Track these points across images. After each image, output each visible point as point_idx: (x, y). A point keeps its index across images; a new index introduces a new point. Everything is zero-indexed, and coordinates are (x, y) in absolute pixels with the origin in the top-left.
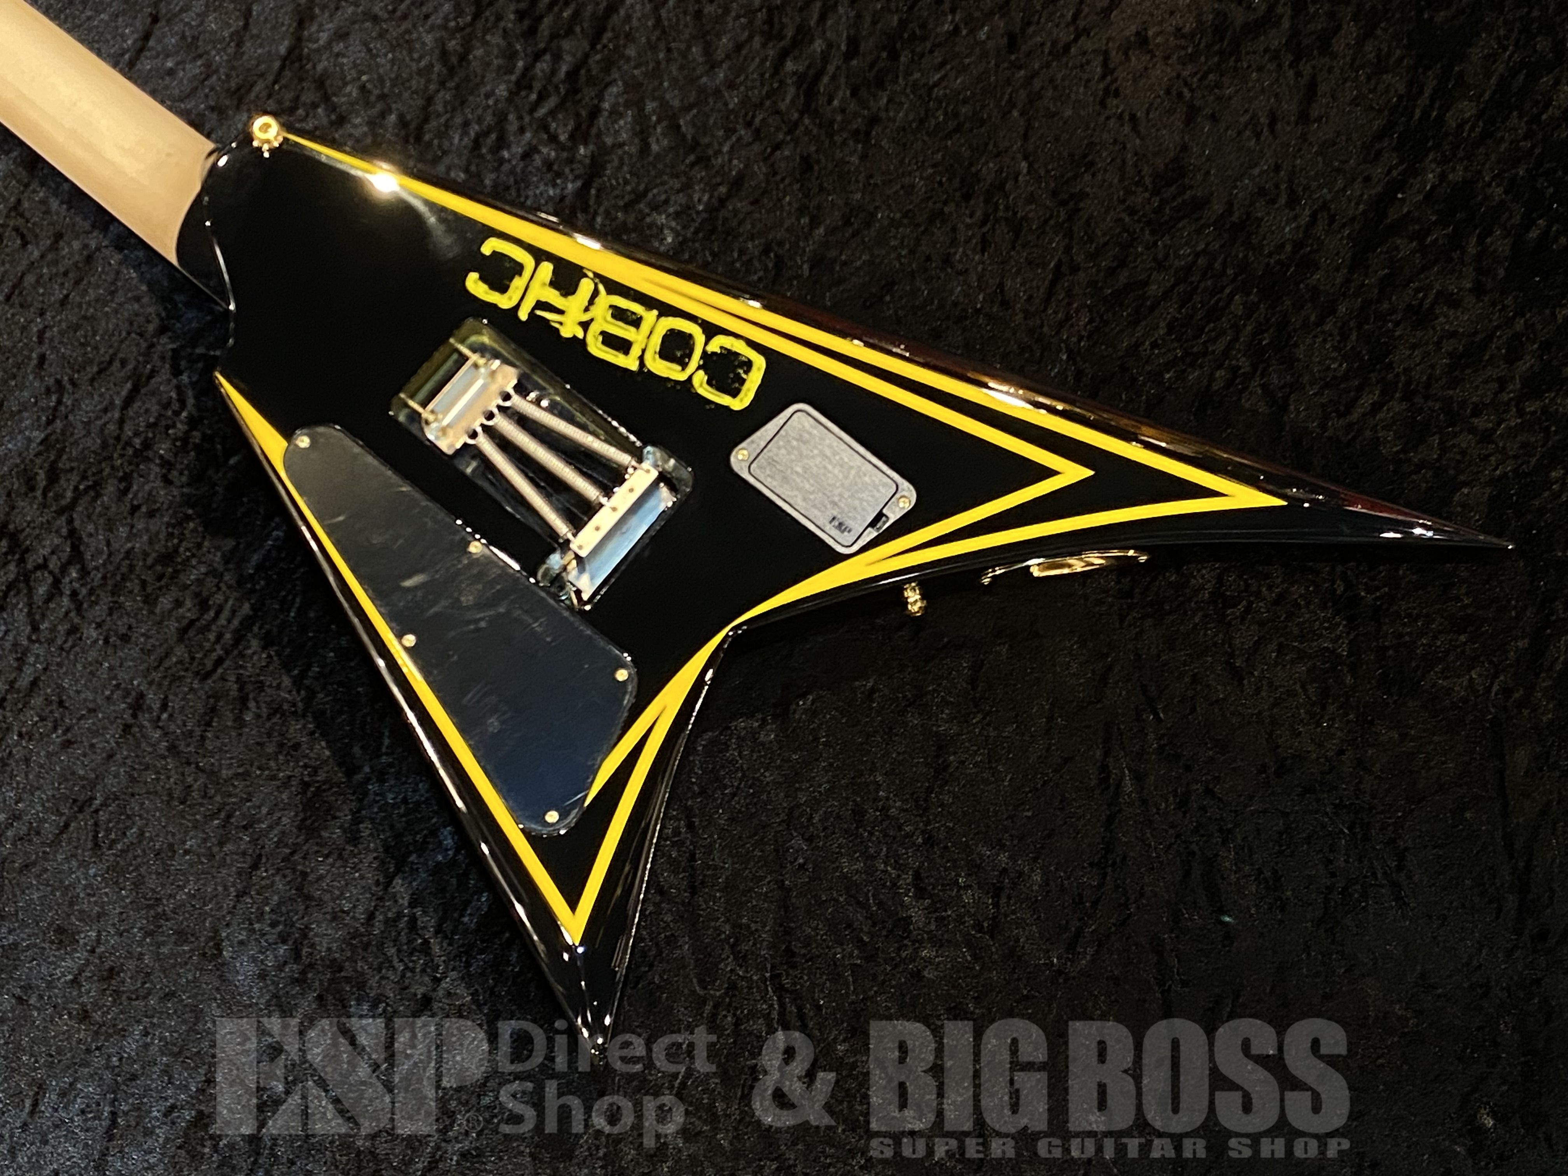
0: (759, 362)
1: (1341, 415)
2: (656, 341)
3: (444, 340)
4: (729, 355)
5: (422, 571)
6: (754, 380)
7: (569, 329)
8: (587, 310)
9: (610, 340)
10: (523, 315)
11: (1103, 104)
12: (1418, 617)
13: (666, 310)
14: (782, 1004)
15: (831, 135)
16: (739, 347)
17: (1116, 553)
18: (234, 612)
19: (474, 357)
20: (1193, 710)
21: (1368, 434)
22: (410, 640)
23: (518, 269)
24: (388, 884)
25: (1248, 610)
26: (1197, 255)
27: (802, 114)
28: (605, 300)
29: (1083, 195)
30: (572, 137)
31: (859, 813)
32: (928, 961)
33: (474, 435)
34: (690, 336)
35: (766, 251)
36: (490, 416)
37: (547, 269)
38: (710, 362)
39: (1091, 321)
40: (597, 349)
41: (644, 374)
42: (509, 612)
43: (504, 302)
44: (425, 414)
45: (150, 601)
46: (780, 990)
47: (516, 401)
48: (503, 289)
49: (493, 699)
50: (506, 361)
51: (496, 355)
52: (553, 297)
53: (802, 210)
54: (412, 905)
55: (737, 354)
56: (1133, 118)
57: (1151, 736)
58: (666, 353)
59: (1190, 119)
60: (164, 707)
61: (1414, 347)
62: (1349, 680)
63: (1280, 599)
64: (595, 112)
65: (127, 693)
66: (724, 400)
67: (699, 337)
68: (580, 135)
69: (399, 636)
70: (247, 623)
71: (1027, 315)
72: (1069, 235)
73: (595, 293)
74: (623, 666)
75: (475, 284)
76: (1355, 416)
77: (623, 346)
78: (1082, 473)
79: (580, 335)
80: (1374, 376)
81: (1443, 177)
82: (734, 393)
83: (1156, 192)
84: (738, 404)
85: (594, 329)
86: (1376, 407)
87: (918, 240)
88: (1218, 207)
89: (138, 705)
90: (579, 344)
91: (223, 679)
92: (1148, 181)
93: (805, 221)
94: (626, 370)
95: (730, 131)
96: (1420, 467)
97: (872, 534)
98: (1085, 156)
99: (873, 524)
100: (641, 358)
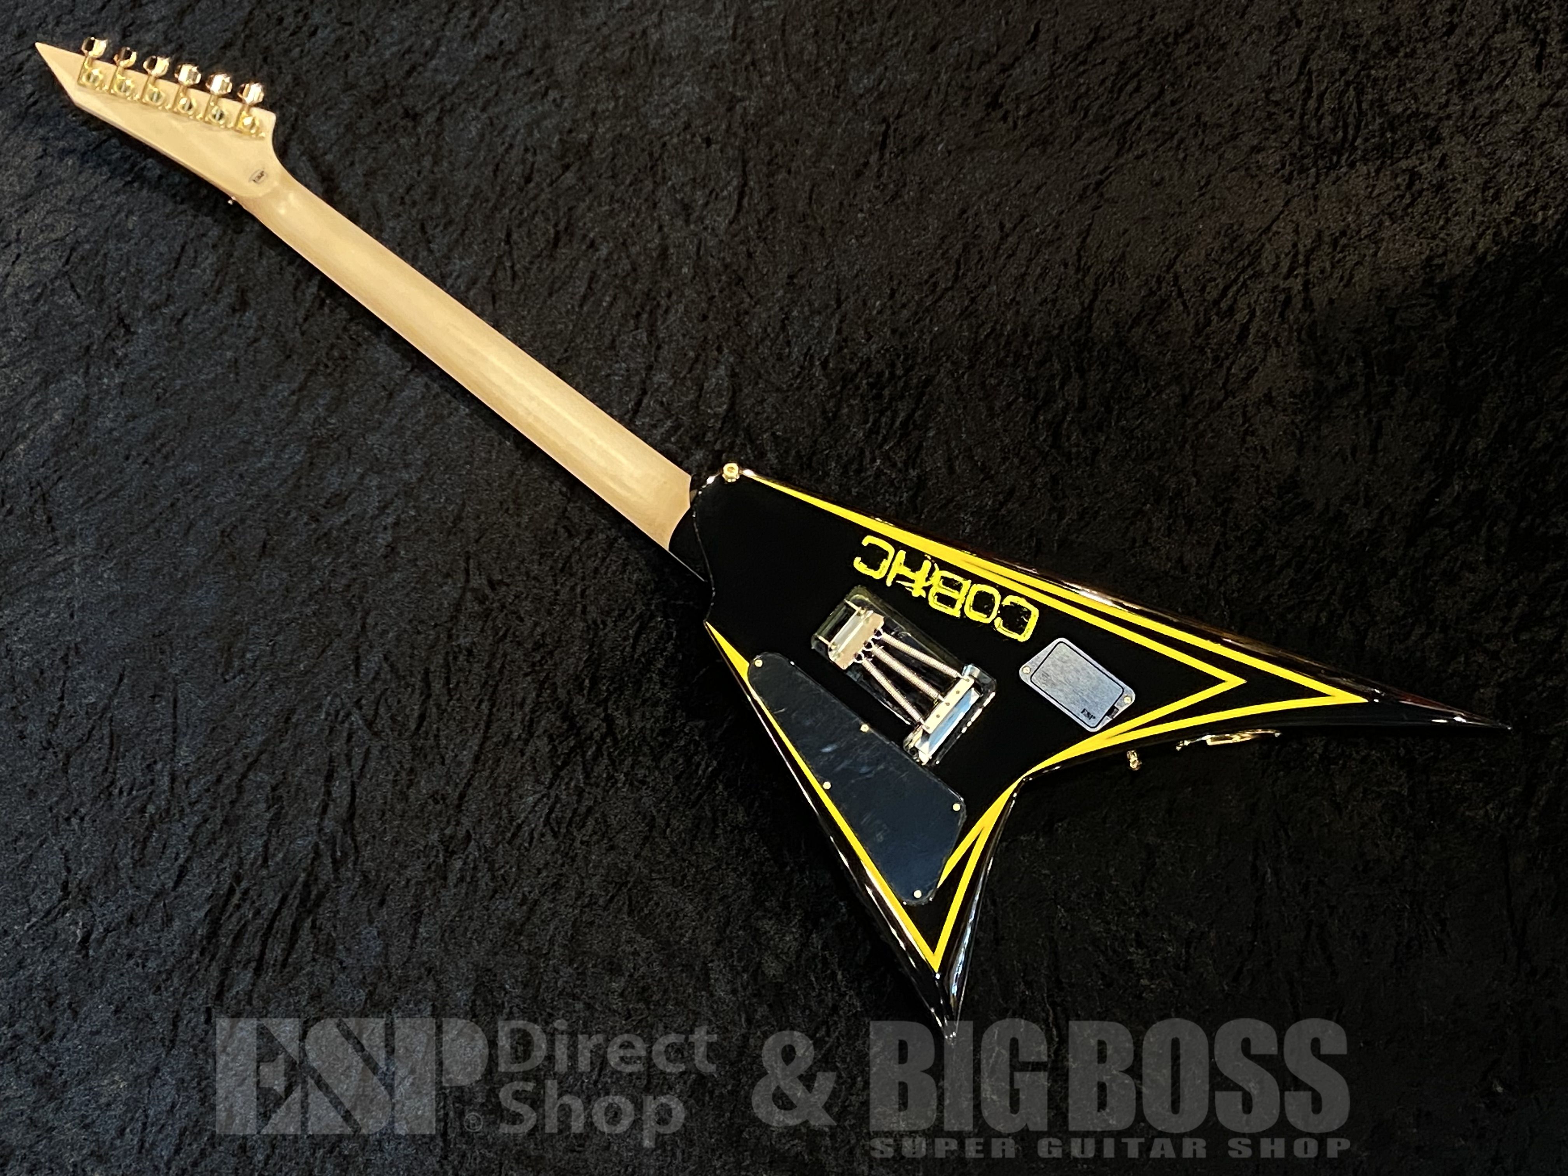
0: (1035, 612)
1: (1401, 642)
2: (971, 600)
3: (842, 599)
4: (1016, 607)
5: (832, 743)
6: (1032, 624)
7: (917, 592)
8: (927, 579)
9: (942, 598)
10: (889, 583)
11: (1244, 441)
12: (1452, 772)
13: (977, 579)
14: (1055, 1014)
15: (1069, 461)
16: (1022, 602)
17: (1260, 731)
18: (707, 766)
19: (858, 609)
20: (1310, 830)
21: (1418, 654)
22: (827, 785)
23: (885, 554)
24: (808, 937)
25: (1344, 766)
26: (1307, 538)
27: (1051, 447)
28: (938, 573)
29: (1231, 500)
30: (906, 463)
31: (1100, 894)
32: (1146, 987)
33: (859, 658)
34: (992, 596)
35: (1031, 536)
36: (869, 646)
37: (902, 554)
38: (1004, 612)
39: (1239, 580)
40: (934, 603)
41: (964, 619)
42: (886, 769)
43: (877, 575)
44: (829, 644)
45: (657, 759)
46: (1053, 1005)
47: (885, 637)
48: (876, 567)
49: (878, 822)
50: (876, 611)
51: (870, 608)
52: (906, 572)
53: (1053, 509)
54: (823, 949)
55: (1021, 607)
56: (1263, 449)
57: (1283, 847)
58: (976, 607)
59: (1300, 451)
60: (668, 825)
61: (1447, 598)
62: (1409, 811)
63: (1364, 760)
64: (919, 448)
65: (644, 818)
66: (1014, 636)
67: (997, 596)
68: (910, 462)
69: (821, 783)
70: (715, 773)
71: (1199, 577)
72: (1224, 525)
73: (932, 570)
74: (958, 802)
75: (859, 565)
76: (1410, 642)
77: (951, 602)
78: (1238, 681)
79: (924, 595)
80: (1422, 617)
81: (1464, 488)
82: (1020, 631)
83: (1280, 498)
84: (1023, 638)
85: (933, 591)
86: (1424, 636)
87: (1127, 528)
88: (1319, 506)
89: (652, 826)
90: (923, 601)
91: (702, 807)
92: (1274, 491)
93: (1054, 516)
94: (953, 617)
95: (1005, 459)
96: (1452, 676)
97: (1108, 720)
98: (1233, 473)
99: (1109, 713)
100: (962, 610)
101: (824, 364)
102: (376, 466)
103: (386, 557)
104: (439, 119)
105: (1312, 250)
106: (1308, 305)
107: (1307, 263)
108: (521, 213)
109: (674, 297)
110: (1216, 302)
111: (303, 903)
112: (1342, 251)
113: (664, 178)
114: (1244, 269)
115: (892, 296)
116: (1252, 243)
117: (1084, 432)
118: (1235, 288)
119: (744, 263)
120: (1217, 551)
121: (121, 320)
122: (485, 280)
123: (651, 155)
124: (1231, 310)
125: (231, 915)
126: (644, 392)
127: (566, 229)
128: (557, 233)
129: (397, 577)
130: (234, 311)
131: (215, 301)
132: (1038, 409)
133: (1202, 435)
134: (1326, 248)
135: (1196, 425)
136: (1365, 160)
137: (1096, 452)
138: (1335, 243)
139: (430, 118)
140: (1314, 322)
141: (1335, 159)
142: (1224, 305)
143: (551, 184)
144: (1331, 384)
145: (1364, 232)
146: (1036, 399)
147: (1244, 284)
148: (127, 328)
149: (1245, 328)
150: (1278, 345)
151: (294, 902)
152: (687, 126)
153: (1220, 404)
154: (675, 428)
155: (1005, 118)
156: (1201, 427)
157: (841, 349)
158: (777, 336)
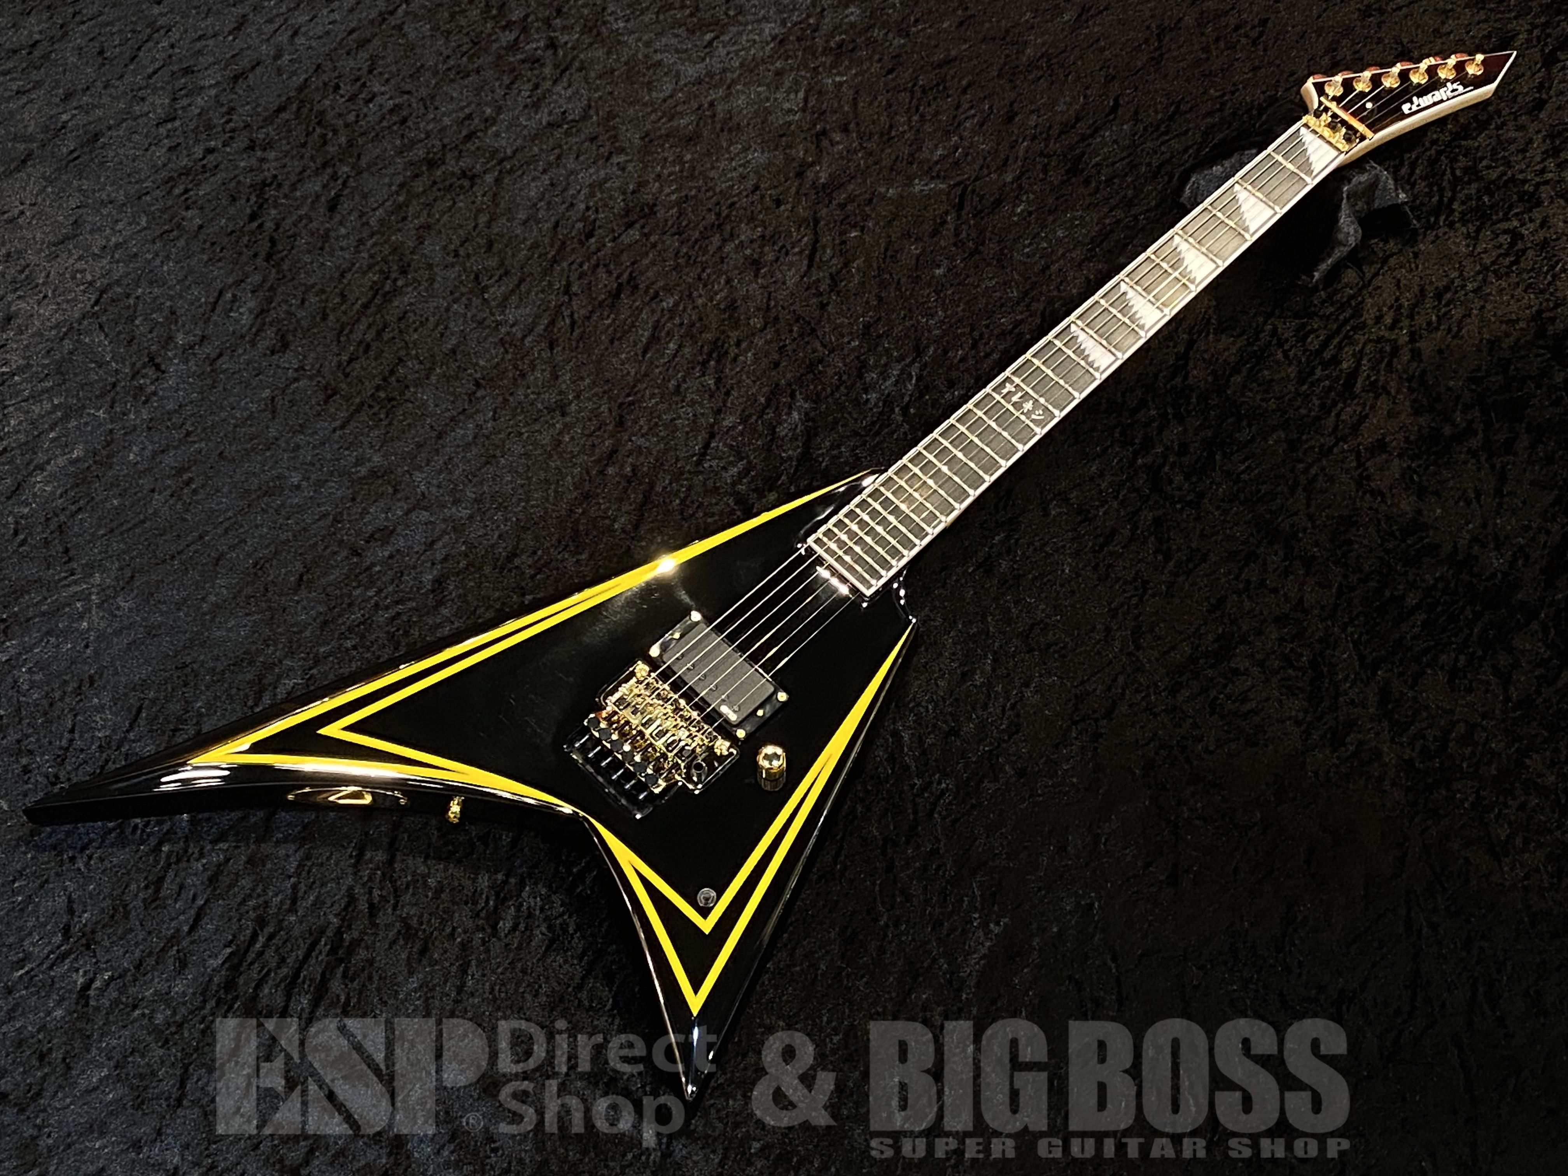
101: (905, 410)
102: (421, 503)
103: (433, 591)
104: (497, 180)
105: (1416, 305)
106: (1416, 354)
107: (1411, 317)
108: (581, 266)
109: (744, 345)
110: (1319, 352)
111: (333, 951)
112: (1445, 306)
113: (732, 235)
114: (1346, 321)
115: (974, 346)
116: (1352, 297)
117: (1187, 478)
118: (1336, 341)
119: (817, 314)
120: (1340, 593)
121: (152, 359)
122: (542, 327)
123: (718, 214)
124: (1336, 361)
125: (252, 963)
126: (712, 436)
127: (629, 282)
128: (620, 285)
129: (445, 612)
130: (273, 353)
131: (253, 343)
132: (1136, 454)
133: (1315, 478)
134: (1429, 303)
135: (1307, 470)
136: (1464, 222)
137: (1201, 496)
138: (1439, 296)
139: (489, 178)
140: (1424, 372)
141: (1432, 219)
142: (1327, 355)
143: (614, 240)
144: (1447, 430)
145: (1470, 287)
146: (1133, 444)
147: (1347, 337)
148: (158, 367)
149: (1353, 375)
150: (1388, 393)
151: (324, 948)
152: (757, 188)
153: (1331, 449)
154: (746, 472)
155: (1087, 182)
156: (1313, 471)
157: (922, 396)
158: (853, 385)
